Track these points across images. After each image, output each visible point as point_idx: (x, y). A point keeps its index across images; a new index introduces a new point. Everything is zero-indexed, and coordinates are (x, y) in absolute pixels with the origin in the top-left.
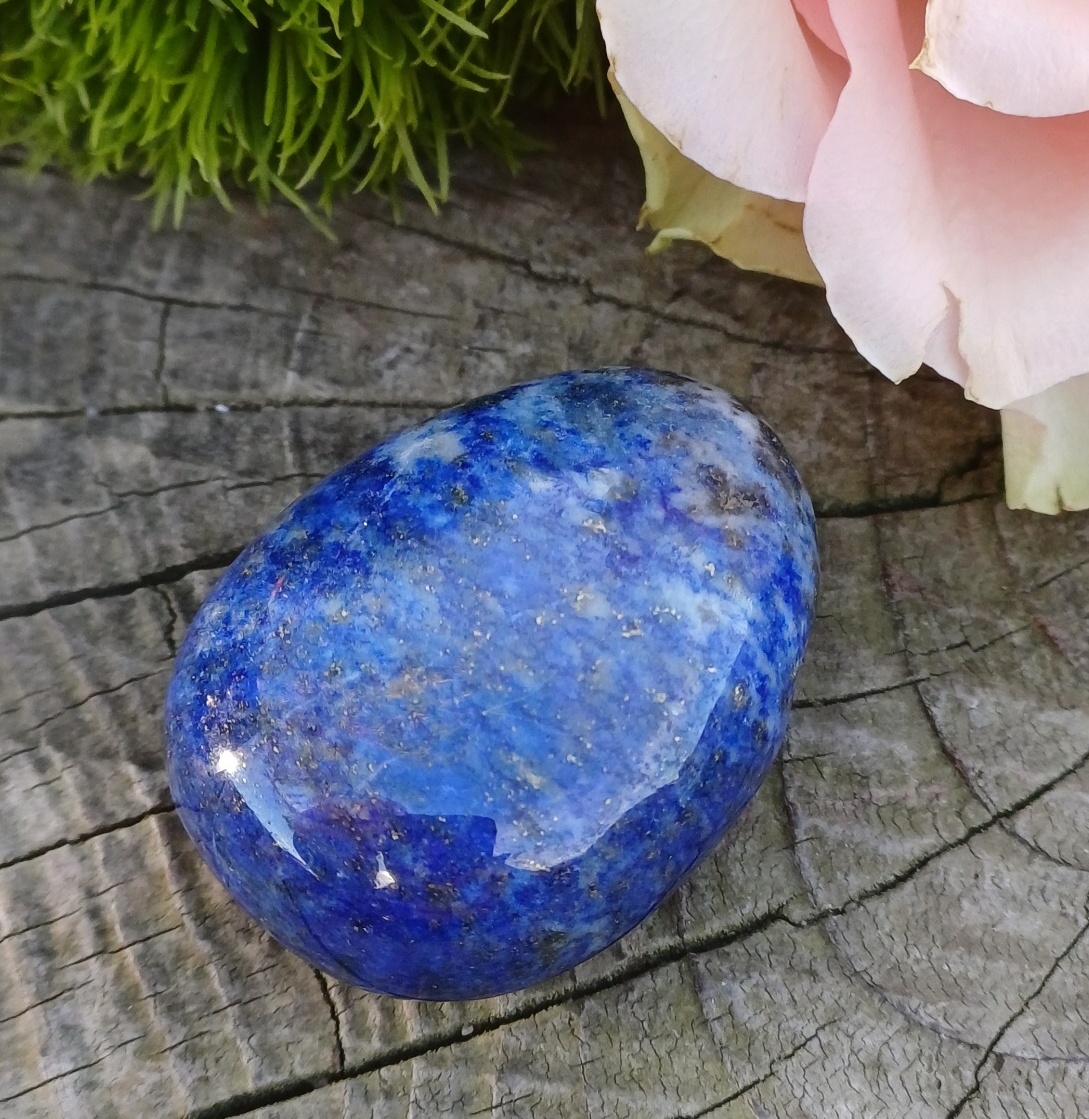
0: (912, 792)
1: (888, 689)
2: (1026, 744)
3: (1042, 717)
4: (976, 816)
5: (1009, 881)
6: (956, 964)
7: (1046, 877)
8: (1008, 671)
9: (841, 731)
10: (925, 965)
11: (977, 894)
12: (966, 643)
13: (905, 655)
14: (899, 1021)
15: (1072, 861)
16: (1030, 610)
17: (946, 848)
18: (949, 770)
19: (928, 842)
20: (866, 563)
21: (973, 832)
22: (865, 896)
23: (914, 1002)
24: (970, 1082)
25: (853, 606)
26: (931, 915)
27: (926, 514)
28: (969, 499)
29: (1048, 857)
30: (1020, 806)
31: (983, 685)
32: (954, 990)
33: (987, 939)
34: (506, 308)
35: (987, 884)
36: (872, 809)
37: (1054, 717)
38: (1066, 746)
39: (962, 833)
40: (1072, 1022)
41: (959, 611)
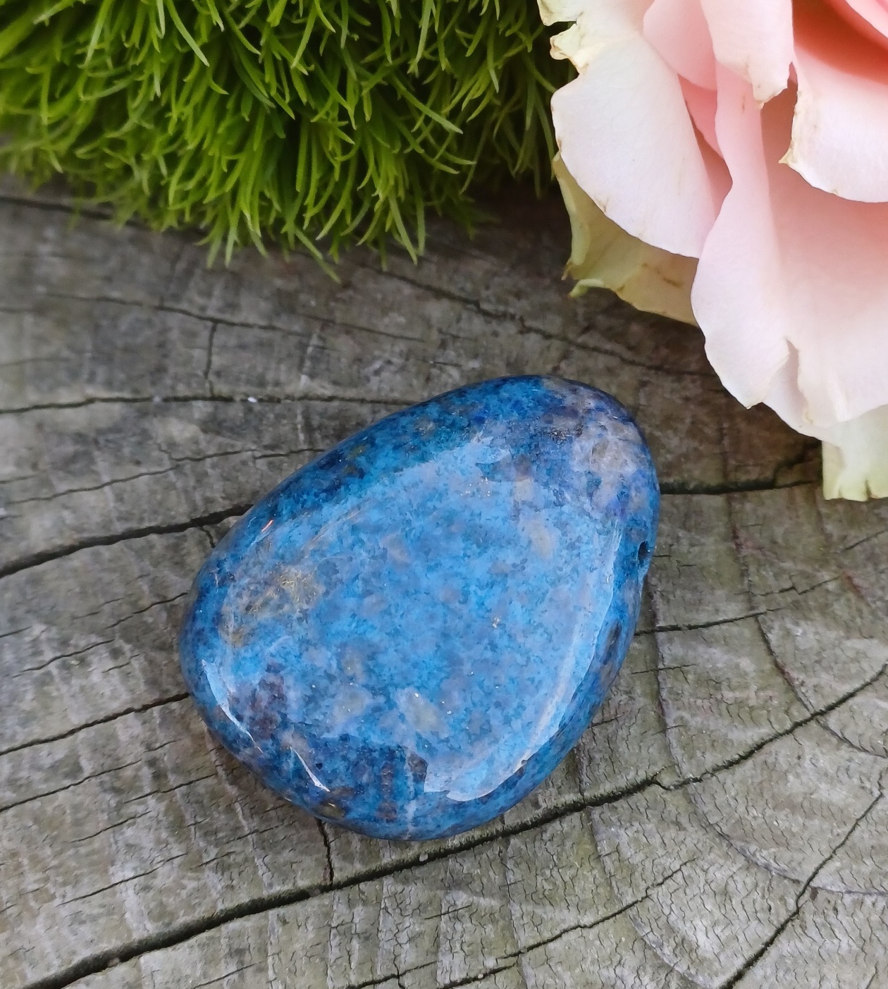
0: (752, 694)
1: (736, 620)
2: (836, 663)
3: (848, 643)
4: (799, 714)
5: (823, 762)
6: (783, 821)
7: (850, 760)
8: (824, 609)
9: (701, 649)
10: (760, 821)
11: (799, 770)
12: (793, 588)
13: (749, 595)
14: (741, 861)
15: (869, 749)
16: (840, 566)
17: (778, 736)
18: (780, 680)
19: (764, 731)
20: (721, 528)
21: (797, 725)
22: (717, 769)
23: (753, 848)
24: (792, 907)
25: (711, 559)
26: (765, 784)
27: (765, 493)
28: (796, 484)
29: (852, 745)
30: (831, 708)
31: (806, 618)
32: (782, 840)
33: (806, 804)
34: (462, 334)
35: (807, 763)
36: (723, 706)
37: (857, 644)
38: (865, 665)
39: (788, 726)
40: (868, 866)
41: (788, 565)
